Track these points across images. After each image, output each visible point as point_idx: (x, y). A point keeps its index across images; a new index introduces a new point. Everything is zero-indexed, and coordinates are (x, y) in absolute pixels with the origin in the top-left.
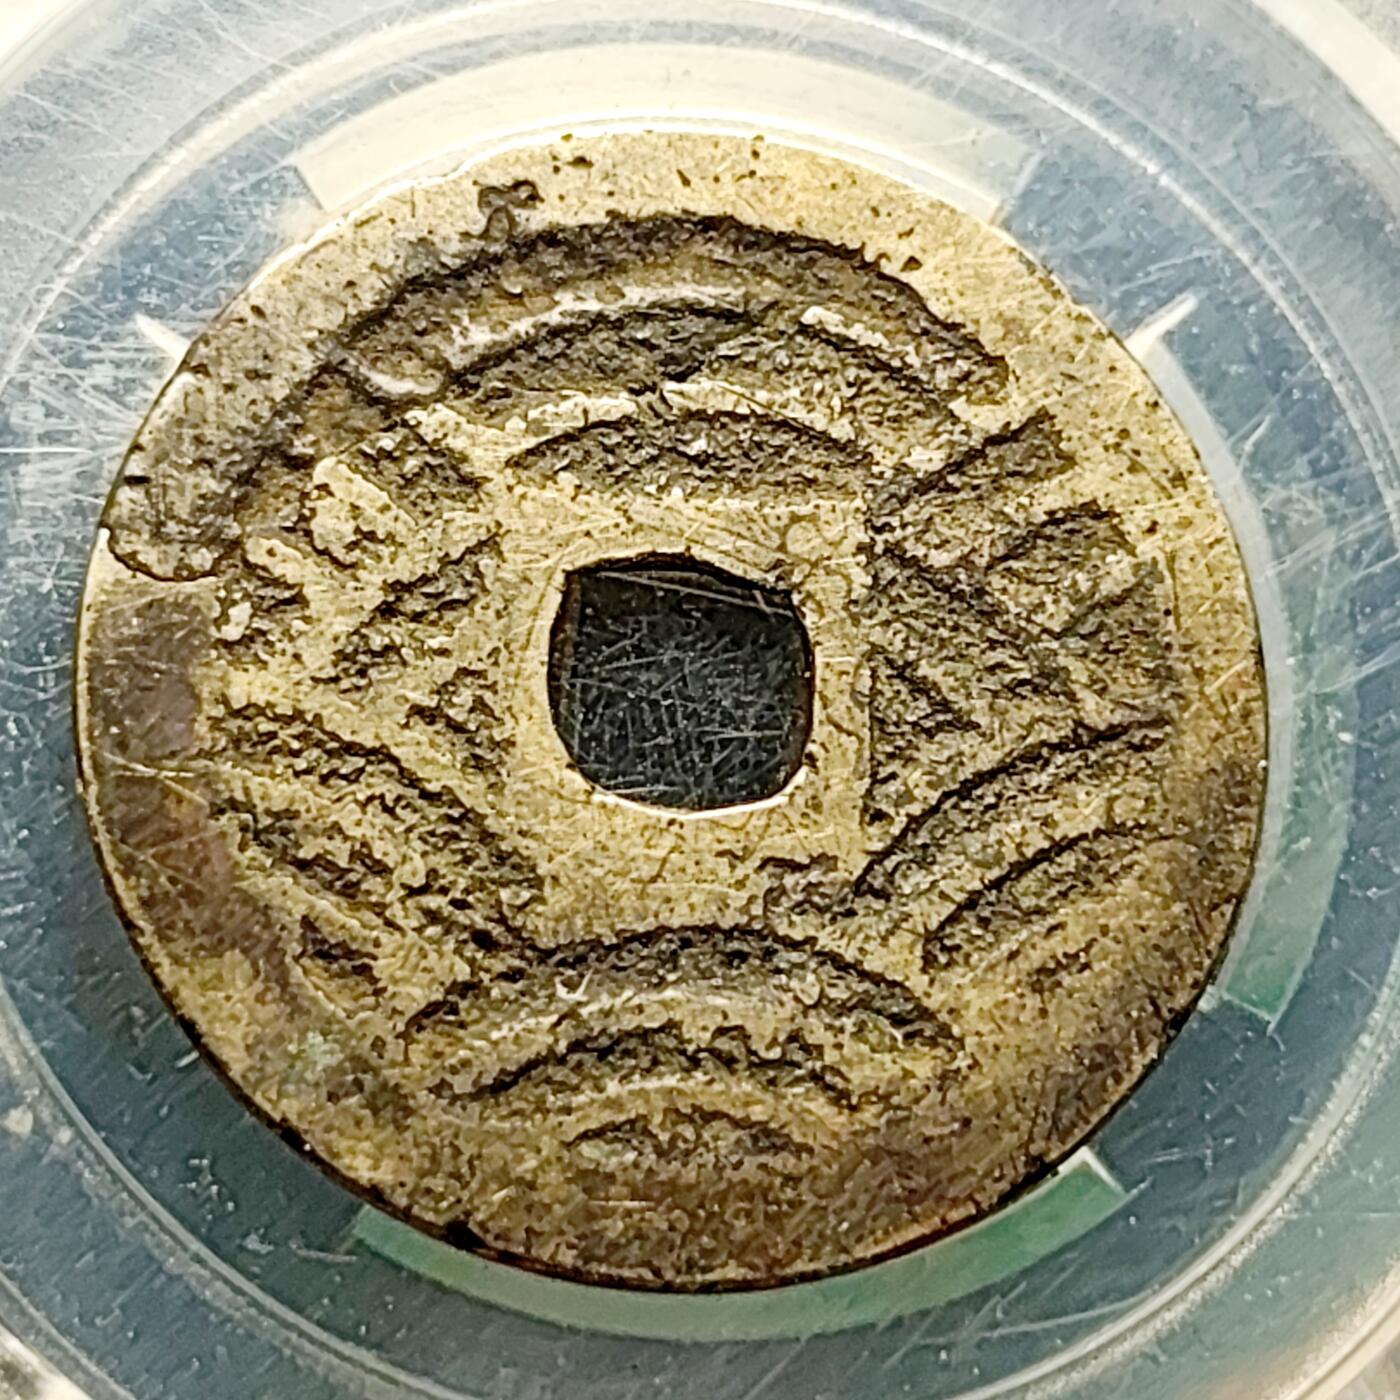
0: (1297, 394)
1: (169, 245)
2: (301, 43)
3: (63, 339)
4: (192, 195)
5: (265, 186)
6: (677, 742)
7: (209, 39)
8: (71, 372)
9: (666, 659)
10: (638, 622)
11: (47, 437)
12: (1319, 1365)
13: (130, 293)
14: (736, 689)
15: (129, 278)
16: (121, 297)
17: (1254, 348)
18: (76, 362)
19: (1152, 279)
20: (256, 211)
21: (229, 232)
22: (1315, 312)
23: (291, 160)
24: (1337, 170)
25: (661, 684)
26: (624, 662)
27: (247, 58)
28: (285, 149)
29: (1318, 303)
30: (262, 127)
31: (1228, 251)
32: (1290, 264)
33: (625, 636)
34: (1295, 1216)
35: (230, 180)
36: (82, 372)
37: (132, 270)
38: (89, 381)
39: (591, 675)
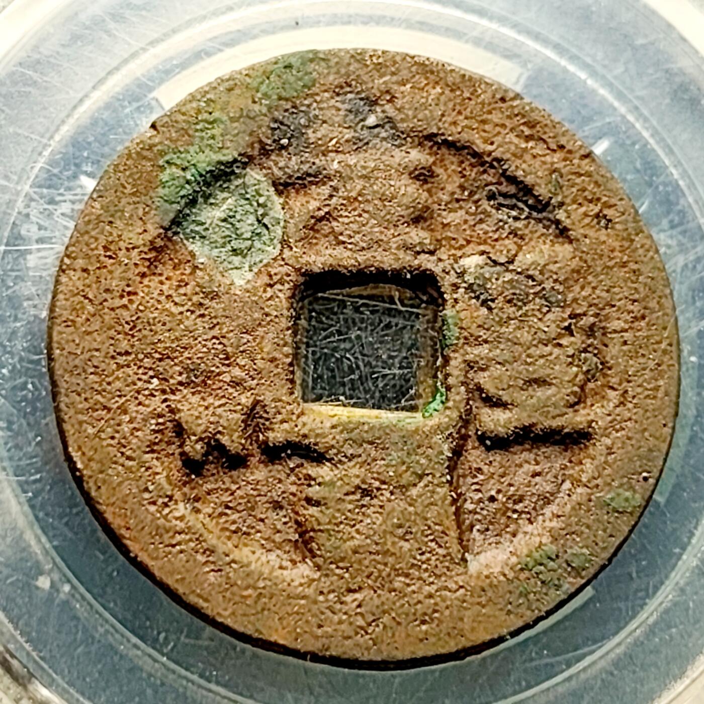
0: (661, 188)
1: (96, 140)
2: (156, 36)
3: (45, 191)
4: (106, 115)
5: (142, 109)
6: (360, 377)
7: (110, 36)
8: (50, 207)
9: (353, 336)
10: (339, 318)
11: (40, 241)
12: (694, 672)
13: (77, 165)
14: (389, 349)
15: (77, 158)
16: (73, 168)
17: (638, 165)
18: (52, 202)
19: (586, 134)
20: (139, 122)
21: (125, 133)
22: (668, 146)
23: (154, 94)
24: (676, 74)
25: (351, 349)
26: (332, 339)
27: (129, 44)
28: (151, 90)
29: (670, 142)
30: (138, 79)
31: (623, 117)
32: (655, 123)
33: (332, 326)
34: (678, 599)
35: (124, 107)
36: (55, 207)
37: (78, 154)
38: (59, 211)
39: (316, 346)
